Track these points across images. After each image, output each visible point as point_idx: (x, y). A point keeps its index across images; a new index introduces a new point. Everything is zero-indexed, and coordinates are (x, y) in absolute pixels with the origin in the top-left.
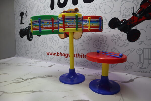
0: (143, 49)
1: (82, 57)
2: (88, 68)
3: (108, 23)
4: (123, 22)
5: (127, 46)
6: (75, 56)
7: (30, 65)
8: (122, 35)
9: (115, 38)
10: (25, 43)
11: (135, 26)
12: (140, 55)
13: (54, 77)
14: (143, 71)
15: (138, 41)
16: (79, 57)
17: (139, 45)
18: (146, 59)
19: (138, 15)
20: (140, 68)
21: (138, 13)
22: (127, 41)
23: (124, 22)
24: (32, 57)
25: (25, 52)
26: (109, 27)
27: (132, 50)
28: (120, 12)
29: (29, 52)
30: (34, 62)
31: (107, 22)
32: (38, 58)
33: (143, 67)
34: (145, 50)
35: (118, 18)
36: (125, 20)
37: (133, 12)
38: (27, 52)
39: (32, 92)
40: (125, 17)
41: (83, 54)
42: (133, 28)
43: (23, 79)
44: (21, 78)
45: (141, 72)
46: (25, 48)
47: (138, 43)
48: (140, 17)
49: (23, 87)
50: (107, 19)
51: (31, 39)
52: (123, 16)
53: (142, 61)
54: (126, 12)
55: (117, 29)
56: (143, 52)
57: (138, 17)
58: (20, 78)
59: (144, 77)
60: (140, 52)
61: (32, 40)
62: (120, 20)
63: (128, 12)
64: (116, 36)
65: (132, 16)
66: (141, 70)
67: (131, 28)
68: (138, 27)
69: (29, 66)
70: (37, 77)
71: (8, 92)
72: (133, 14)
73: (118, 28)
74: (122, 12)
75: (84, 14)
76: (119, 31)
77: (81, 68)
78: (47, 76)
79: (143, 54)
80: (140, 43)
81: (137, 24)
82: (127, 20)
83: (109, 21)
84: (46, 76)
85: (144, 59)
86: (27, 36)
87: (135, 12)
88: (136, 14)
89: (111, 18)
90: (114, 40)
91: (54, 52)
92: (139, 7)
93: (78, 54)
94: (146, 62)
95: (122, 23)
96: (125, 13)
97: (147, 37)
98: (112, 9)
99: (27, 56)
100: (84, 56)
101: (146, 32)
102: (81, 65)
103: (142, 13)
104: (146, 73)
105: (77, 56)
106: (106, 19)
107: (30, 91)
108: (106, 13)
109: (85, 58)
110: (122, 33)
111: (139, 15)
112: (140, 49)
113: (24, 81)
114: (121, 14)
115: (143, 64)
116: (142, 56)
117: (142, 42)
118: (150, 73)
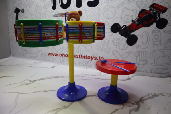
0: (139, 52)
1: (85, 58)
2: (91, 68)
3: (110, 28)
4: (124, 27)
5: (126, 49)
6: (79, 57)
7: (31, 66)
8: (123, 39)
9: (116, 42)
11: (134, 32)
12: (137, 57)
13: (60, 77)
14: (139, 70)
15: (135, 45)
16: (82, 58)
17: (136, 48)
18: (141, 60)
19: (137, 23)
21: (137, 21)
22: (127, 44)
23: (125, 27)
24: (30, 58)
25: (23, 53)
26: (111, 32)
27: (131, 52)
28: (122, 18)
29: (26, 52)
30: (35, 63)
31: (109, 26)
32: (38, 59)
33: (139, 67)
34: (141, 53)
35: (119, 24)
36: (125, 26)
37: (132, 19)
38: (25, 52)
39: (46, 92)
41: (86, 56)
42: (132, 34)
43: (31, 81)
44: (29, 80)
45: (137, 71)
46: (22, 48)
47: (135, 47)
48: (138, 25)
49: (35, 88)
52: (124, 23)
53: (138, 62)
54: (127, 19)
55: (118, 33)
56: (139, 54)
57: (136, 24)
58: (27, 80)
59: (139, 75)
60: (136, 54)
62: (121, 26)
63: (128, 19)
64: (117, 40)
65: (131, 23)
67: (130, 33)
68: (136, 33)
70: (43, 78)
71: (22, 93)
72: (132, 21)
73: (119, 33)
74: (123, 18)
75: (88, 17)
76: (120, 35)
77: (84, 69)
78: (53, 77)
79: (139, 56)
80: (137, 47)
81: (135, 30)
82: (127, 26)
83: (111, 25)
84: (52, 77)
85: (140, 60)
87: (134, 19)
88: (135, 21)
90: (116, 44)
91: (56, 53)
92: (137, 15)
93: (81, 55)
95: (122, 29)
96: (125, 20)
97: (142, 42)
98: (115, 15)
99: (25, 56)
100: (87, 57)
101: (142, 37)
102: (84, 65)
103: (139, 21)
104: (141, 72)
105: (80, 57)
106: (108, 24)
107: (44, 91)
108: (109, 18)
109: (88, 59)
110: (123, 37)
111: (138, 23)
112: (137, 52)
113: (32, 83)
114: (122, 20)
115: (139, 65)
116: (138, 57)
117: (139, 46)
118: (144, 72)
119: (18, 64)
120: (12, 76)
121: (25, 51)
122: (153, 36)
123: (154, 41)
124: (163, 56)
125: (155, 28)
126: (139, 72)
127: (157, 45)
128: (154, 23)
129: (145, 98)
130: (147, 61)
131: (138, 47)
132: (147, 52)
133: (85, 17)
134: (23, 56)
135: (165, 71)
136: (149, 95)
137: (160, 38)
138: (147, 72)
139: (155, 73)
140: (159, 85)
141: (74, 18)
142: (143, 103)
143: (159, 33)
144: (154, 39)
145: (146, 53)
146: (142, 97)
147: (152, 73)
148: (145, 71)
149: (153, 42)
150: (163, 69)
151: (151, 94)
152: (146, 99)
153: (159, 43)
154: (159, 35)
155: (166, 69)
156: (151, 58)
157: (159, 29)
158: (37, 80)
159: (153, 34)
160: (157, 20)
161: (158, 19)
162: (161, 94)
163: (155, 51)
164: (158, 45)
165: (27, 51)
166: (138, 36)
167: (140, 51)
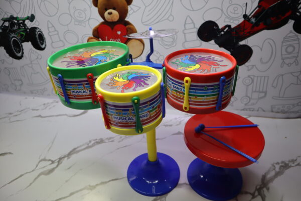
0: (252, 77)
3: (196, 30)
4: (225, 30)
7: (40, 116)
10: (3, 63)
11: (246, 40)
12: (248, 86)
13: (107, 141)
14: (250, 109)
15: (247, 64)
17: (248, 70)
18: (256, 91)
19: (253, 20)
20: (246, 104)
21: (253, 16)
23: (227, 30)
24: (32, 92)
25: (12, 84)
26: (199, 39)
28: (222, 10)
29: (20, 82)
30: (44, 104)
31: (194, 27)
32: (49, 95)
33: (250, 103)
34: (256, 78)
35: (217, 22)
36: (229, 26)
37: (244, 13)
38: (17, 83)
40: (228, 20)
42: (242, 43)
43: (53, 162)
44: (47, 158)
45: (247, 110)
46: (9, 75)
47: (247, 68)
48: (256, 24)
49: (67, 181)
50: (195, 22)
51: (19, 55)
52: (227, 20)
53: (249, 95)
54: (233, 11)
55: (213, 42)
56: (253, 81)
57: (252, 23)
58: (44, 160)
60: (247, 81)
61: (23, 58)
62: (220, 27)
63: (236, 12)
65: (242, 20)
66: (247, 107)
67: (237, 42)
68: (250, 41)
69: (40, 118)
70: (75, 149)
72: (245, 16)
73: (215, 42)
74: (225, 11)
75: (146, 7)
76: (217, 46)
78: (93, 142)
79: (251, 85)
80: (250, 67)
81: (249, 36)
82: (232, 27)
83: (198, 26)
84: (90, 142)
85: (253, 92)
86: (5, 49)
87: (248, 13)
88: (250, 17)
89: (203, 22)
94: (255, 95)
95: (222, 33)
96: (229, 13)
97: (261, 58)
98: (206, 3)
99: (20, 90)
101: (261, 50)
103: (259, 17)
104: (252, 111)
106: (193, 23)
107: (87, 188)
108: (193, 10)
110: (222, 49)
111: (255, 20)
112: (249, 76)
113: (57, 166)
114: (223, 15)
115: (250, 99)
116: (250, 87)
117: (253, 66)
118: (258, 111)
119: (10, 114)
120: (10, 153)
121: (15, 80)
122: (284, 48)
123: (284, 57)
124: (297, 84)
125: (291, 32)
126: (250, 110)
127: (289, 65)
128: (290, 20)
129: (269, 176)
130: (266, 93)
131: (252, 68)
132: (268, 77)
133: (140, 8)
134: (16, 90)
135: (296, 109)
136: (275, 166)
137: (296, 50)
138: (264, 111)
139: (278, 112)
140: (286, 137)
141: (114, 9)
142: (268, 189)
143: (297, 42)
144: (284, 52)
145: (266, 78)
146: (264, 174)
147: (272, 111)
148: (260, 109)
149: (283, 59)
150: (293, 105)
151: (278, 163)
152: (272, 179)
153: (293, 60)
154: (297, 46)
155: (298, 105)
156: (275, 88)
157: (297, 34)
158: (64, 157)
159: (284, 44)
160: (298, 14)
161: (299, 12)
162: (293, 161)
163: (282, 75)
164: (291, 64)
165: (21, 80)
166: (253, 48)
167: (254, 76)
